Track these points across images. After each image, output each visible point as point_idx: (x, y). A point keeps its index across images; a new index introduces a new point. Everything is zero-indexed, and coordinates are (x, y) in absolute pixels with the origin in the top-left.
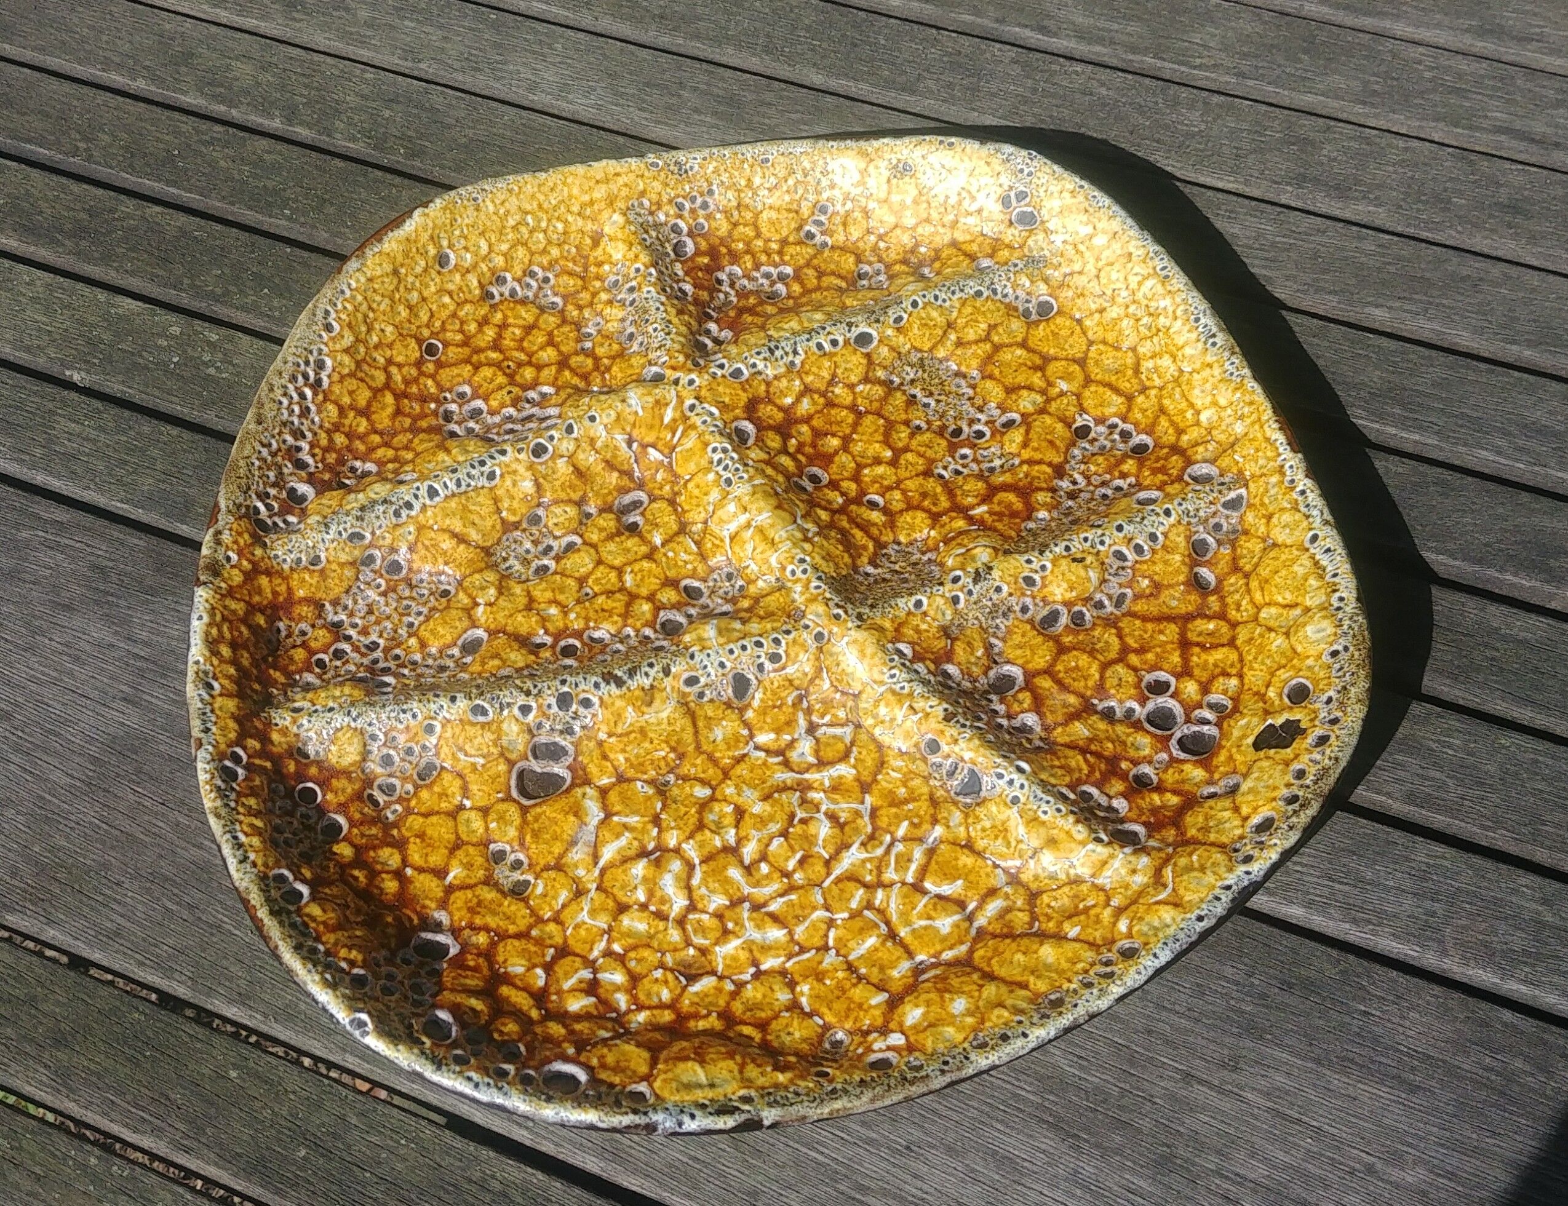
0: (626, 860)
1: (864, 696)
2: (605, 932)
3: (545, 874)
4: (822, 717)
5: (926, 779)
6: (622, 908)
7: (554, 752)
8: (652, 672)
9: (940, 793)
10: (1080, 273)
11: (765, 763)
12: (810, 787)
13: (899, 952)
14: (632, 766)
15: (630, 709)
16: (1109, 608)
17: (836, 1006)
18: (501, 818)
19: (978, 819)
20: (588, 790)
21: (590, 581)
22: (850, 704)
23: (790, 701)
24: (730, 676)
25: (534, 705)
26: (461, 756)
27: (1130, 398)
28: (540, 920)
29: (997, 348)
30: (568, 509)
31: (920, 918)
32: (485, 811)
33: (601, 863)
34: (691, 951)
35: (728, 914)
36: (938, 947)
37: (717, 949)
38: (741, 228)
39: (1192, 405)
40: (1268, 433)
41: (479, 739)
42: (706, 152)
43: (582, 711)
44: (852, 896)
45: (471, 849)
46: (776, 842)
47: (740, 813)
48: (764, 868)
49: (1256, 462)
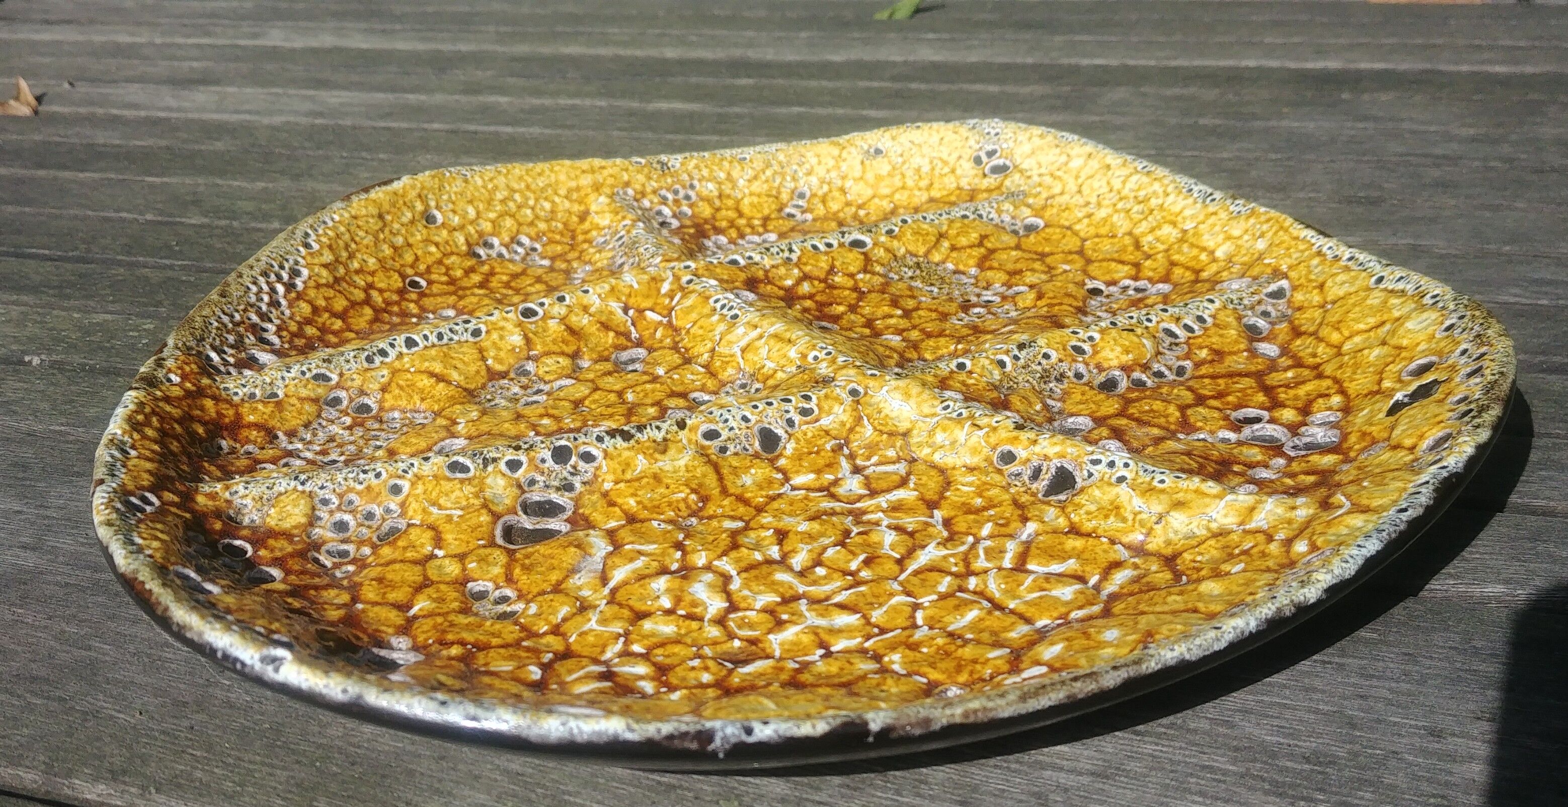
0: (642, 577)
1: (915, 432)
2: (620, 635)
3: (540, 598)
4: (869, 458)
5: (1006, 488)
6: (640, 616)
7: (549, 509)
8: (665, 426)
9: (1025, 499)
10: (1062, 193)
11: (806, 498)
12: (865, 512)
13: (1013, 618)
14: (645, 508)
15: (641, 457)
16: (1171, 376)
17: (942, 665)
18: (482, 560)
19: (1079, 506)
20: (592, 532)
21: (587, 403)
22: (899, 443)
23: (828, 447)
24: (756, 428)
25: (523, 458)
26: (434, 510)
27: (1137, 265)
28: (532, 634)
29: (992, 251)
30: (561, 360)
31: (1030, 590)
32: (461, 558)
33: (612, 584)
34: (737, 643)
35: (779, 609)
36: (1063, 610)
37: (771, 637)
38: (724, 212)
39: (1204, 249)
40: (1295, 233)
41: (458, 493)
42: (687, 154)
43: (582, 465)
44: (938, 583)
45: (443, 587)
46: (830, 552)
47: (781, 536)
48: (820, 571)
49: (1290, 257)
